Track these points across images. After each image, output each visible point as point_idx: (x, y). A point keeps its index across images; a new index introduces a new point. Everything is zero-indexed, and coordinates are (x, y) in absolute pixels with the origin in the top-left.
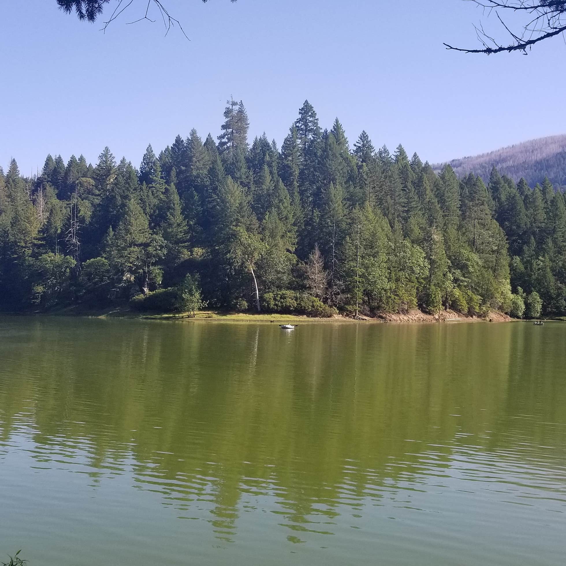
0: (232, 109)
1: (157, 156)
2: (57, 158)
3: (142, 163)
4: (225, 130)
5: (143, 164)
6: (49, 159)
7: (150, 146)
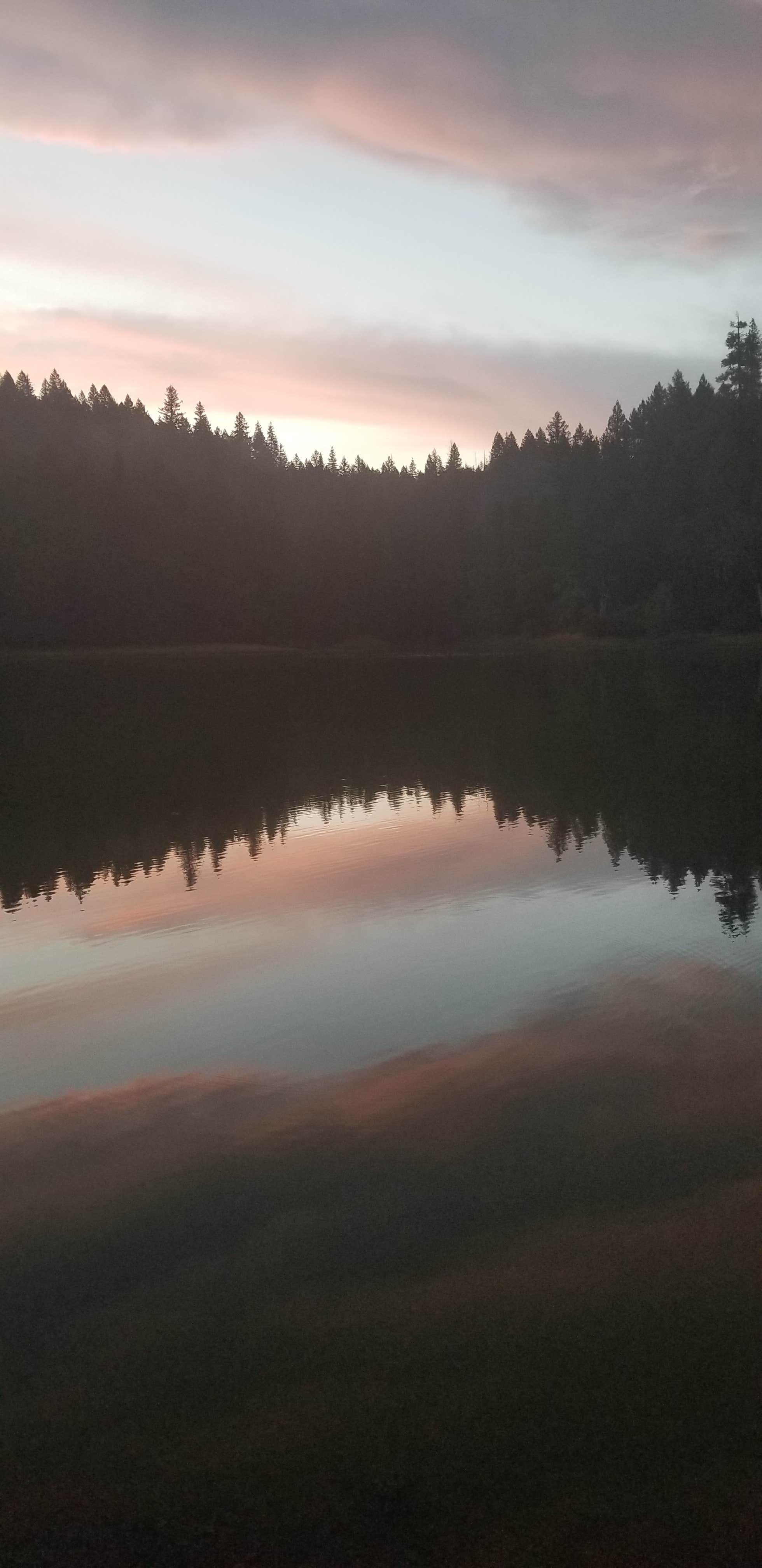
0: (739, 334)
1: (628, 417)
2: (508, 437)
3: (607, 430)
4: (728, 367)
5: (609, 431)
6: (499, 437)
7: (617, 403)
